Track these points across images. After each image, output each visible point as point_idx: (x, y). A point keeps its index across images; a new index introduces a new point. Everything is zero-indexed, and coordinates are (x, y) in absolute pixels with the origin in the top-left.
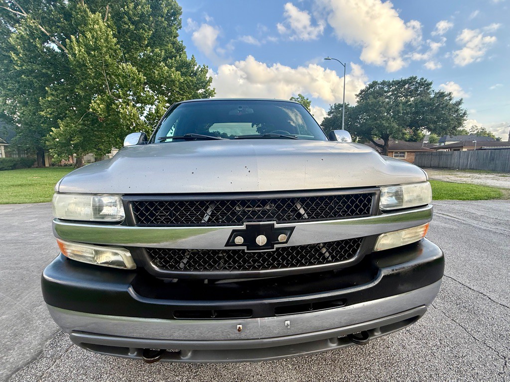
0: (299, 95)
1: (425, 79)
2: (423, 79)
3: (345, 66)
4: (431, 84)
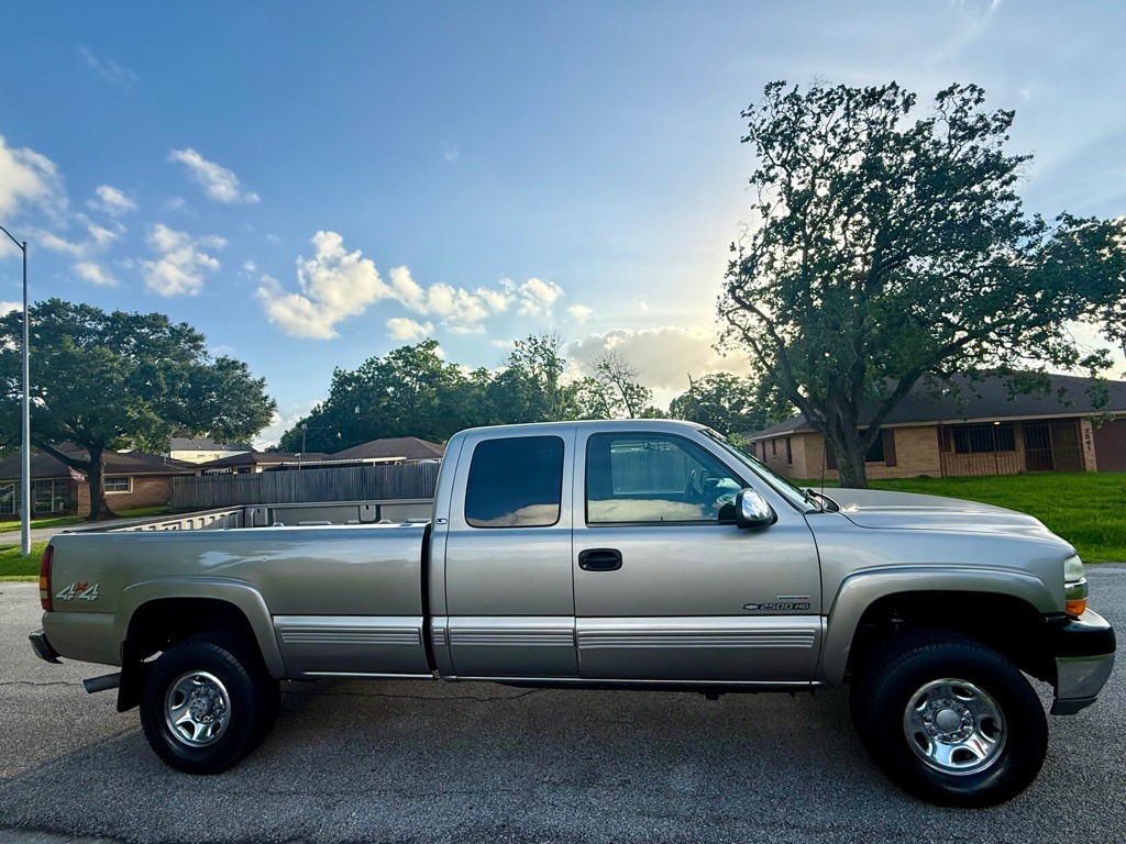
1: (189, 327)
3: (24, 249)
4: (201, 338)
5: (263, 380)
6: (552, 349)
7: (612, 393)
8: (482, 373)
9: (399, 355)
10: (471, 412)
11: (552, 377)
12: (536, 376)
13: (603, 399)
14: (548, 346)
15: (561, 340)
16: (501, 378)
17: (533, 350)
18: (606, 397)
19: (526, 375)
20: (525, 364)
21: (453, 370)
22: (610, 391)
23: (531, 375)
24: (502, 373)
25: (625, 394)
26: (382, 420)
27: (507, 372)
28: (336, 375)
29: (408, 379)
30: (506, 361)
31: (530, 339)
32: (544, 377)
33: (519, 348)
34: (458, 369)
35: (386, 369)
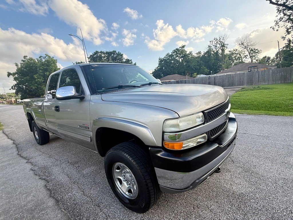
0: (46, 55)
2: (119, 52)
5: (136, 63)
6: (223, 41)
7: (244, 53)
8: (200, 53)
9: (175, 51)
10: (195, 65)
11: (223, 50)
12: (217, 51)
13: (241, 56)
14: (222, 40)
15: (227, 37)
16: (205, 54)
17: (216, 43)
18: (242, 55)
19: (214, 52)
20: (213, 48)
21: (190, 53)
22: (243, 52)
23: (215, 51)
24: (206, 52)
25: (249, 53)
26: (171, 70)
27: (207, 51)
28: (159, 59)
29: (177, 58)
30: (207, 48)
31: (215, 39)
32: (220, 51)
33: (211, 43)
34: (192, 53)
35: (171, 56)
